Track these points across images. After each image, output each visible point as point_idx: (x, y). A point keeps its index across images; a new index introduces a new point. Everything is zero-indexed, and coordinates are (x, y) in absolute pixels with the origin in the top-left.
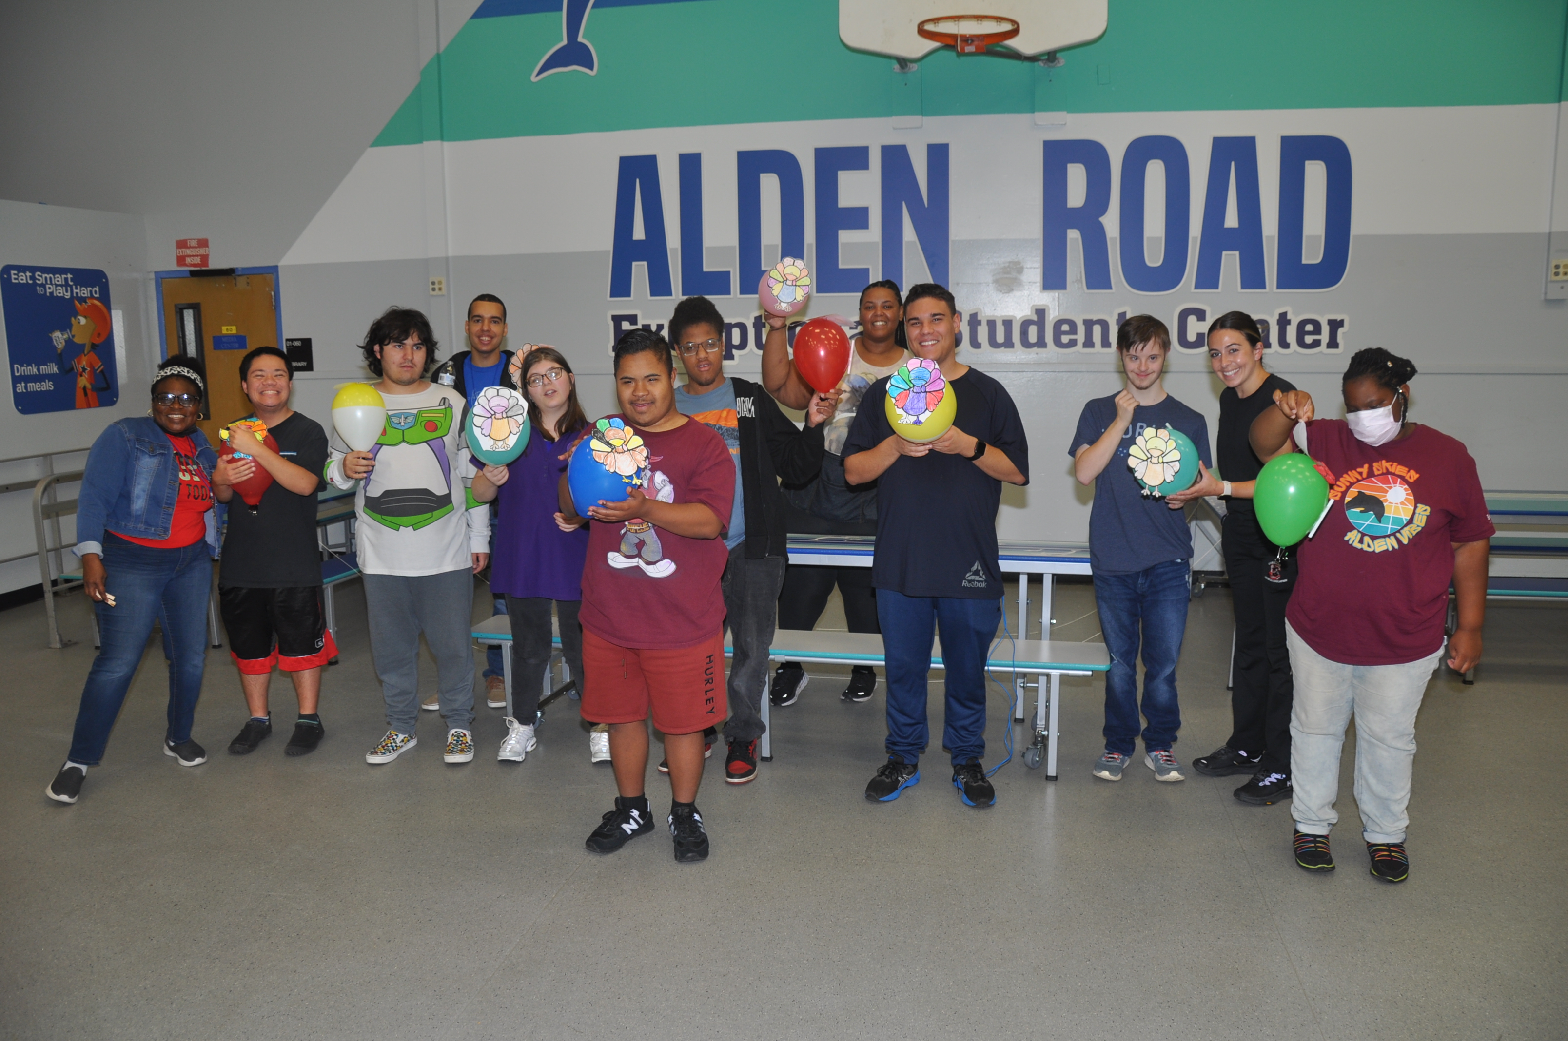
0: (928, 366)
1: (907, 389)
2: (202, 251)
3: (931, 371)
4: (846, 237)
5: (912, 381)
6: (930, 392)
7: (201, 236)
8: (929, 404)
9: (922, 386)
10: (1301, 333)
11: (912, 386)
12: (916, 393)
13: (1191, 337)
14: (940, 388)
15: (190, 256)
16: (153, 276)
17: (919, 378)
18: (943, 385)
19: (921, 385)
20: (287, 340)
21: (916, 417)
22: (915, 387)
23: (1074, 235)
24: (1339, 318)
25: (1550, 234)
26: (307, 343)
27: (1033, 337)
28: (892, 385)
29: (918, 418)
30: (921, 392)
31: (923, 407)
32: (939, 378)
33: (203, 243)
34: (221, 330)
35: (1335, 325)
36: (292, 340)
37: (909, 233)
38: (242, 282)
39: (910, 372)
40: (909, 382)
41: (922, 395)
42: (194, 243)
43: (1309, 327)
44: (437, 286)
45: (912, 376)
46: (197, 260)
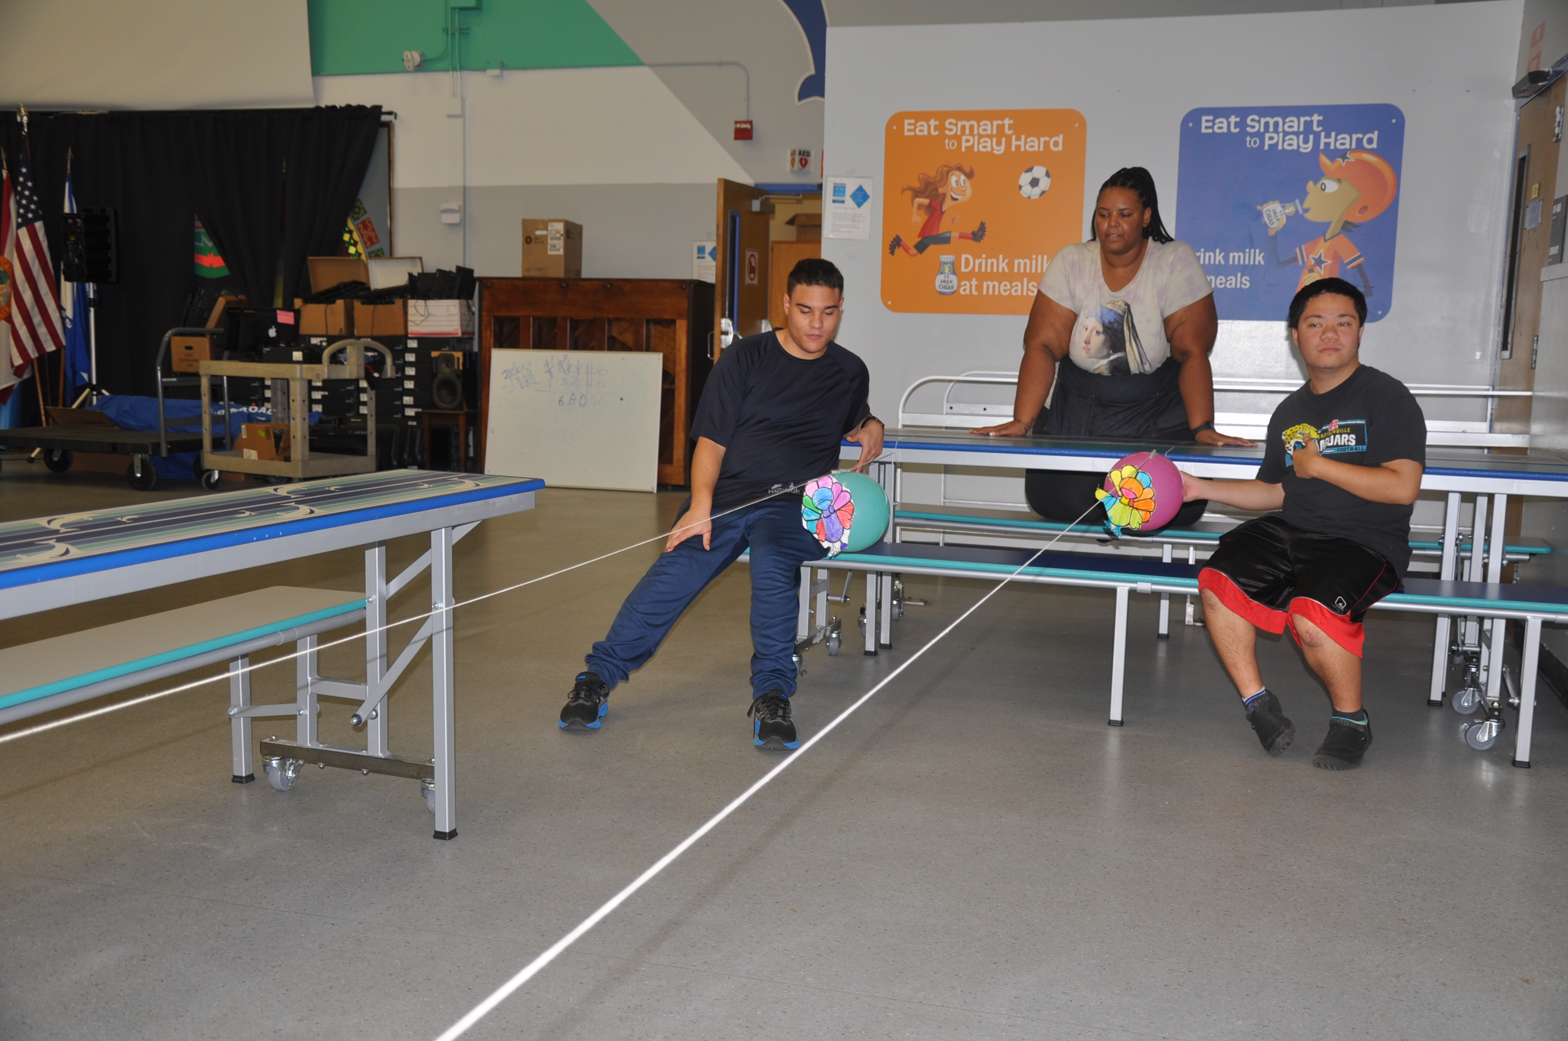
0: (826, 484)
1: (818, 518)
3: (830, 488)
5: (818, 507)
6: (839, 510)
8: (843, 521)
9: (829, 508)
11: (820, 512)
12: (827, 517)
14: (848, 501)
17: (822, 501)
18: (849, 496)
19: (827, 506)
21: (839, 542)
22: (824, 512)
28: (807, 521)
29: (841, 542)
30: (831, 513)
31: (839, 528)
32: (842, 491)
39: (812, 499)
40: (816, 510)
41: (833, 516)
45: (816, 501)
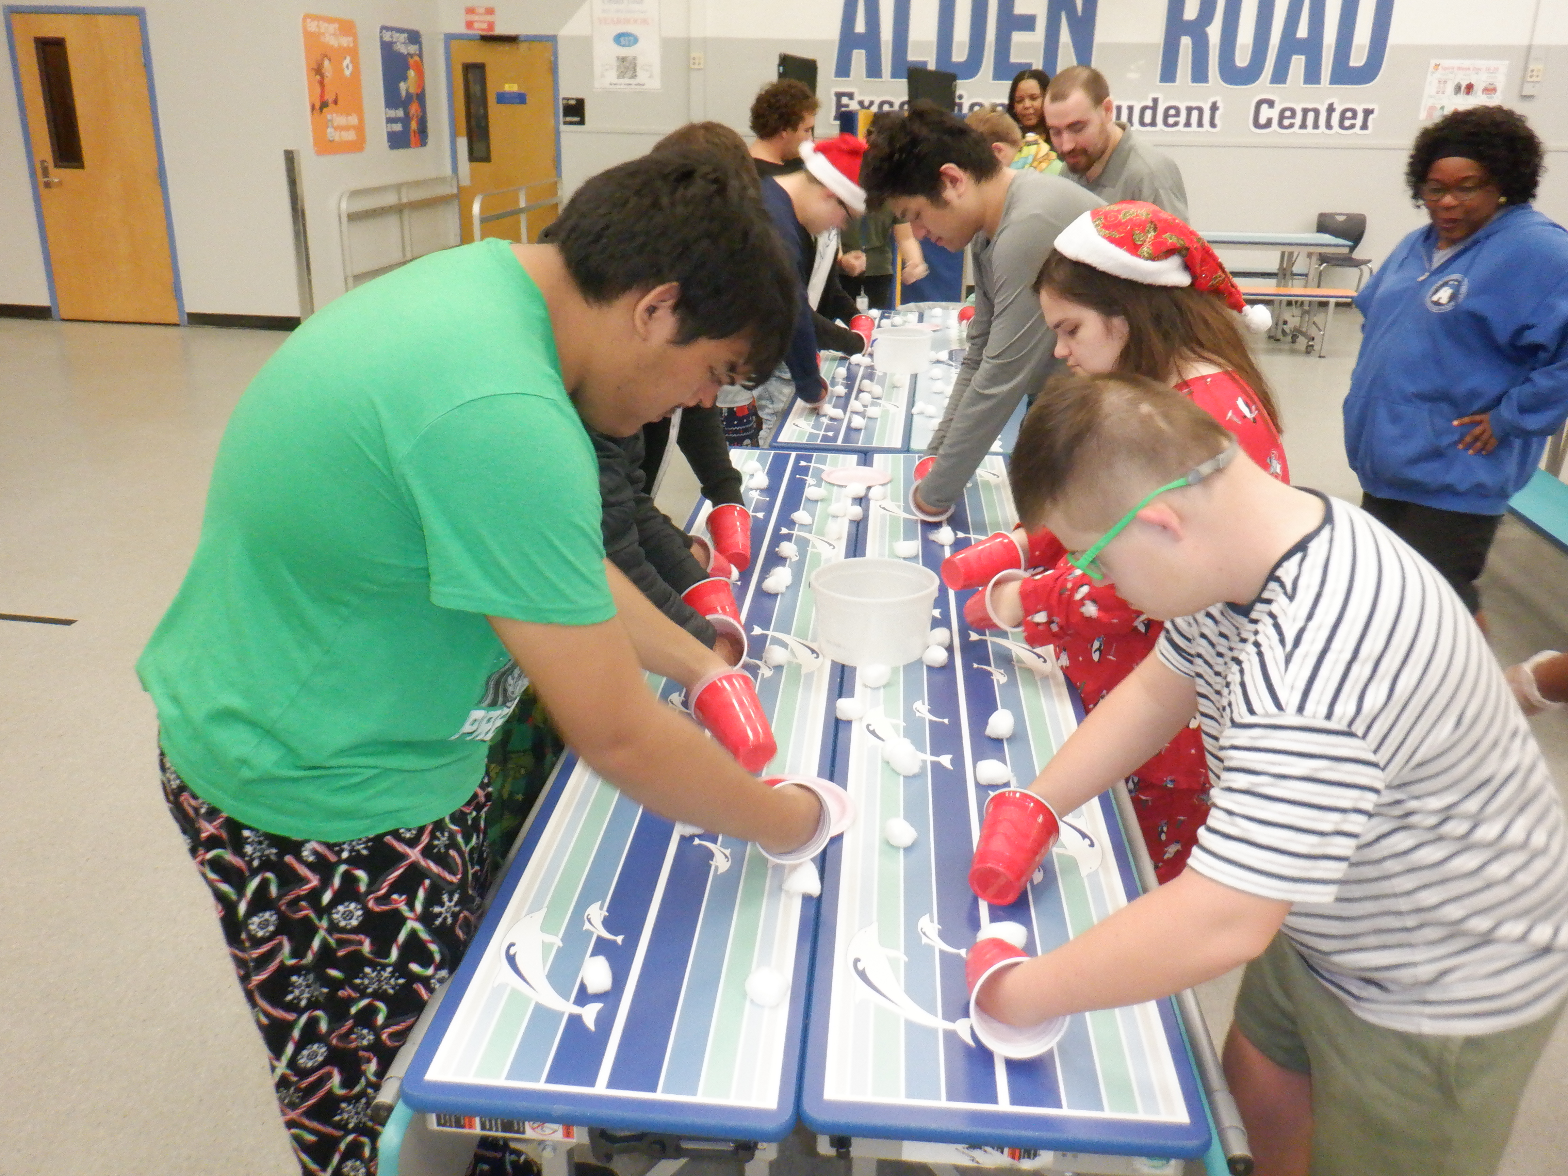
2: (489, 18)
4: (1018, 37)
7: (490, 4)
10: (1343, 118)
13: (1262, 120)
15: (477, 21)
16: (442, 37)
20: (564, 99)
23: (1186, 42)
24: (1370, 107)
25: (1529, 48)
26: (580, 103)
27: (1148, 118)
33: (490, 11)
34: (503, 87)
35: (1368, 113)
36: (568, 99)
37: (1065, 36)
38: (523, 47)
42: (482, 10)
43: (1349, 114)
44: (697, 61)
46: (485, 26)
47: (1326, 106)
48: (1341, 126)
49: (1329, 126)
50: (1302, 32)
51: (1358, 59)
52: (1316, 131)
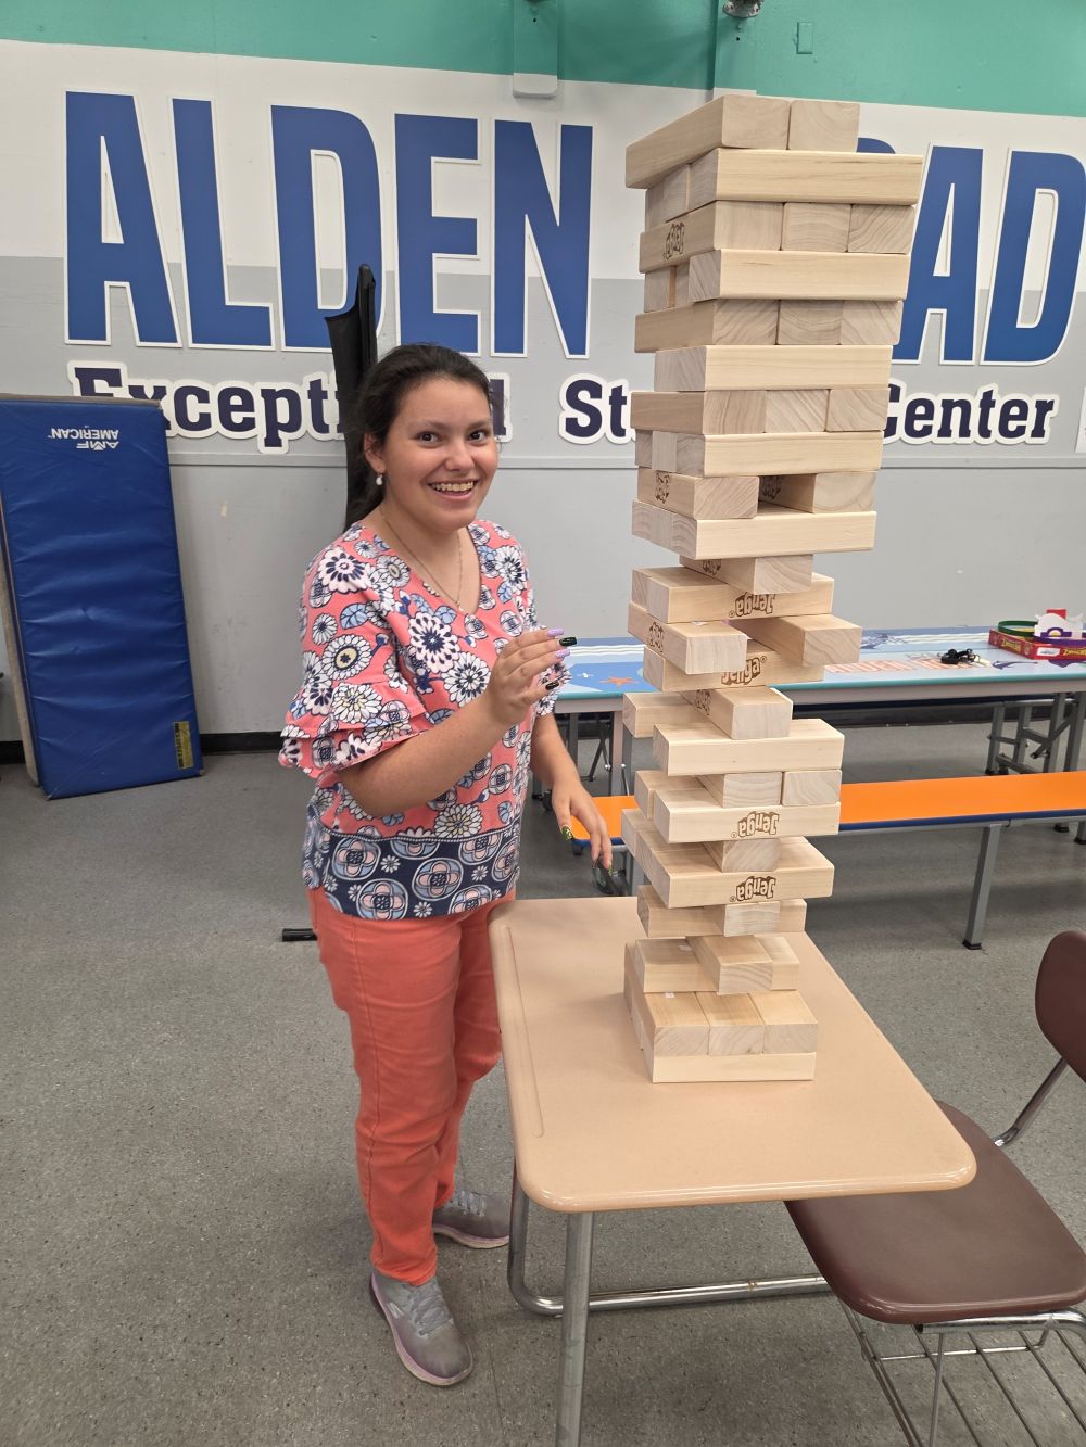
4: (443, 264)
10: (1005, 417)
24: (1047, 398)
35: (1044, 407)
37: (533, 265)
47: (980, 397)
48: (1004, 431)
49: (985, 432)
50: (942, 268)
51: (1029, 317)
52: (964, 440)
